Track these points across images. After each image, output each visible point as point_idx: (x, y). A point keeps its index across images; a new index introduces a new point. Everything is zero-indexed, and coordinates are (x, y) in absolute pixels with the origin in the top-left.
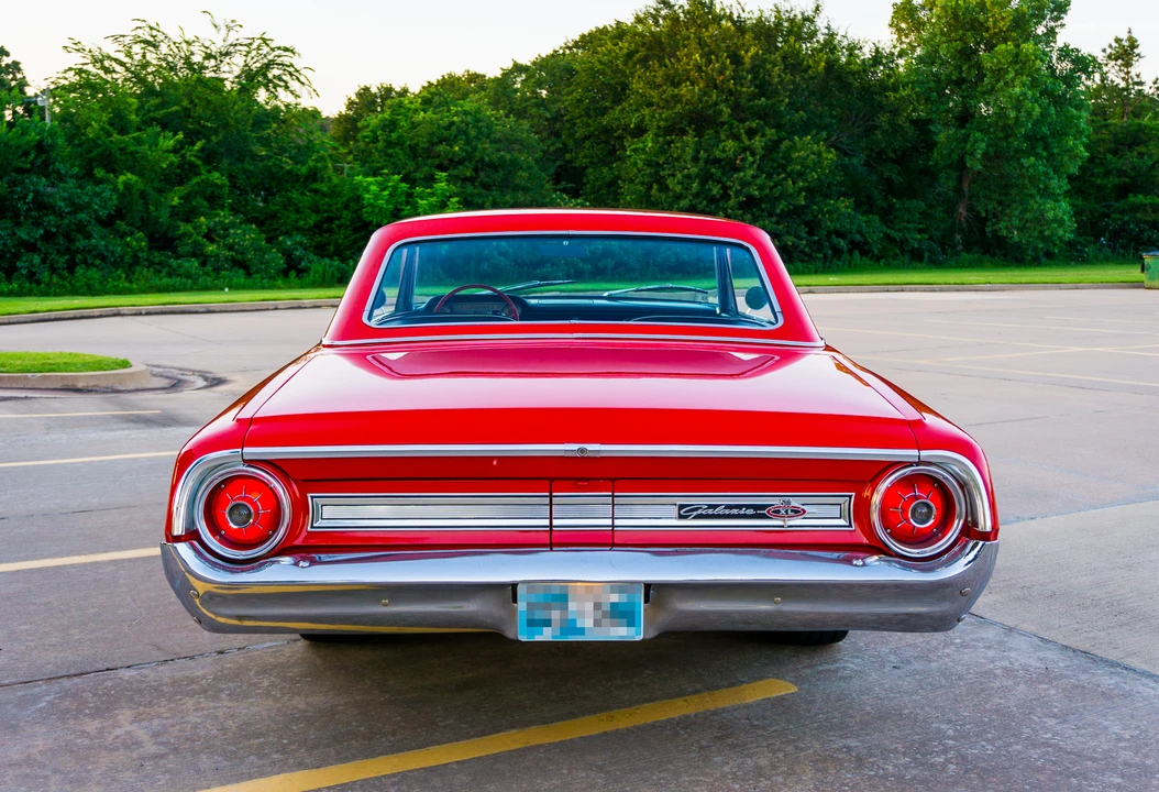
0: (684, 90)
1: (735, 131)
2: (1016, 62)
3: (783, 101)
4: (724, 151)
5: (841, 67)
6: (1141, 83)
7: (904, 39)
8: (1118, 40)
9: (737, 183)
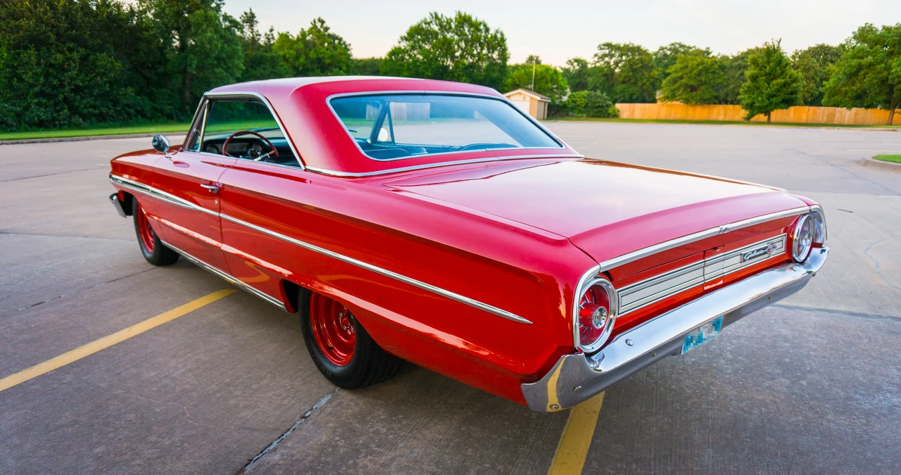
0: (23, 22)
1: (60, 49)
2: (206, 20)
3: (86, 33)
4: (55, 59)
5: (114, 16)
6: (260, 35)
7: (143, 4)
8: (246, 13)
9: (67, 78)
